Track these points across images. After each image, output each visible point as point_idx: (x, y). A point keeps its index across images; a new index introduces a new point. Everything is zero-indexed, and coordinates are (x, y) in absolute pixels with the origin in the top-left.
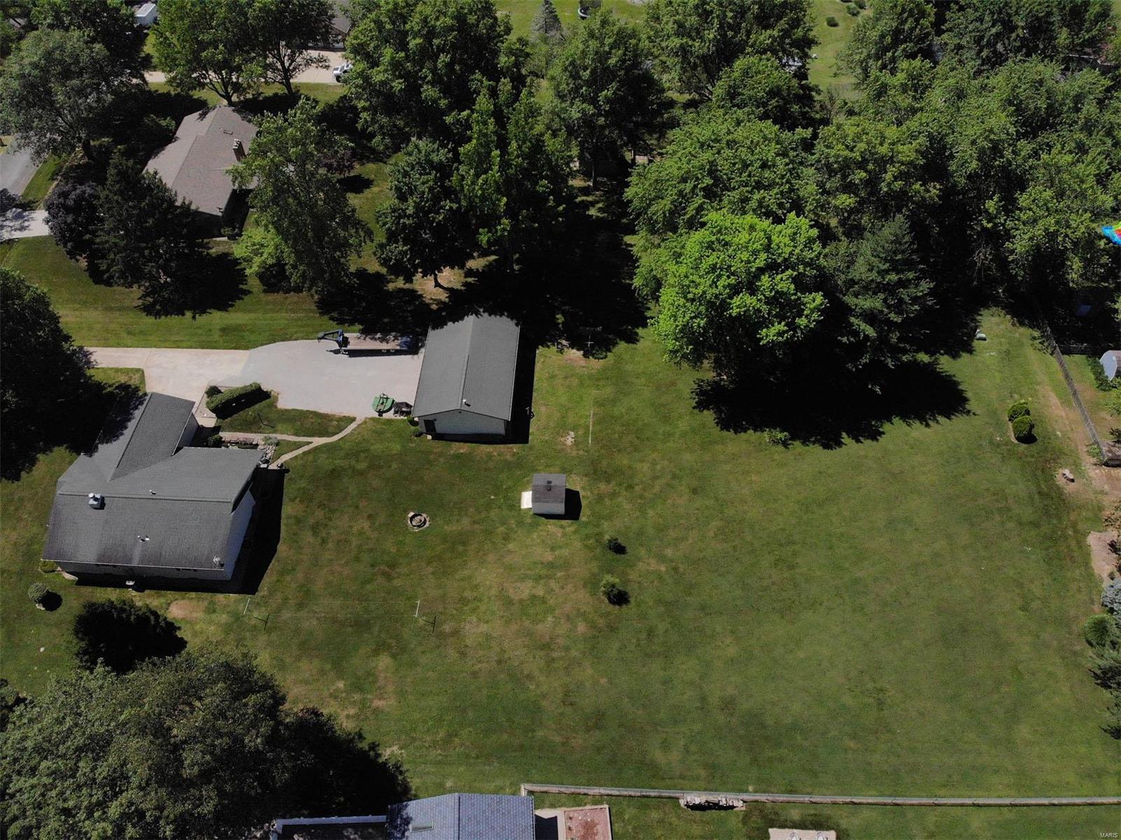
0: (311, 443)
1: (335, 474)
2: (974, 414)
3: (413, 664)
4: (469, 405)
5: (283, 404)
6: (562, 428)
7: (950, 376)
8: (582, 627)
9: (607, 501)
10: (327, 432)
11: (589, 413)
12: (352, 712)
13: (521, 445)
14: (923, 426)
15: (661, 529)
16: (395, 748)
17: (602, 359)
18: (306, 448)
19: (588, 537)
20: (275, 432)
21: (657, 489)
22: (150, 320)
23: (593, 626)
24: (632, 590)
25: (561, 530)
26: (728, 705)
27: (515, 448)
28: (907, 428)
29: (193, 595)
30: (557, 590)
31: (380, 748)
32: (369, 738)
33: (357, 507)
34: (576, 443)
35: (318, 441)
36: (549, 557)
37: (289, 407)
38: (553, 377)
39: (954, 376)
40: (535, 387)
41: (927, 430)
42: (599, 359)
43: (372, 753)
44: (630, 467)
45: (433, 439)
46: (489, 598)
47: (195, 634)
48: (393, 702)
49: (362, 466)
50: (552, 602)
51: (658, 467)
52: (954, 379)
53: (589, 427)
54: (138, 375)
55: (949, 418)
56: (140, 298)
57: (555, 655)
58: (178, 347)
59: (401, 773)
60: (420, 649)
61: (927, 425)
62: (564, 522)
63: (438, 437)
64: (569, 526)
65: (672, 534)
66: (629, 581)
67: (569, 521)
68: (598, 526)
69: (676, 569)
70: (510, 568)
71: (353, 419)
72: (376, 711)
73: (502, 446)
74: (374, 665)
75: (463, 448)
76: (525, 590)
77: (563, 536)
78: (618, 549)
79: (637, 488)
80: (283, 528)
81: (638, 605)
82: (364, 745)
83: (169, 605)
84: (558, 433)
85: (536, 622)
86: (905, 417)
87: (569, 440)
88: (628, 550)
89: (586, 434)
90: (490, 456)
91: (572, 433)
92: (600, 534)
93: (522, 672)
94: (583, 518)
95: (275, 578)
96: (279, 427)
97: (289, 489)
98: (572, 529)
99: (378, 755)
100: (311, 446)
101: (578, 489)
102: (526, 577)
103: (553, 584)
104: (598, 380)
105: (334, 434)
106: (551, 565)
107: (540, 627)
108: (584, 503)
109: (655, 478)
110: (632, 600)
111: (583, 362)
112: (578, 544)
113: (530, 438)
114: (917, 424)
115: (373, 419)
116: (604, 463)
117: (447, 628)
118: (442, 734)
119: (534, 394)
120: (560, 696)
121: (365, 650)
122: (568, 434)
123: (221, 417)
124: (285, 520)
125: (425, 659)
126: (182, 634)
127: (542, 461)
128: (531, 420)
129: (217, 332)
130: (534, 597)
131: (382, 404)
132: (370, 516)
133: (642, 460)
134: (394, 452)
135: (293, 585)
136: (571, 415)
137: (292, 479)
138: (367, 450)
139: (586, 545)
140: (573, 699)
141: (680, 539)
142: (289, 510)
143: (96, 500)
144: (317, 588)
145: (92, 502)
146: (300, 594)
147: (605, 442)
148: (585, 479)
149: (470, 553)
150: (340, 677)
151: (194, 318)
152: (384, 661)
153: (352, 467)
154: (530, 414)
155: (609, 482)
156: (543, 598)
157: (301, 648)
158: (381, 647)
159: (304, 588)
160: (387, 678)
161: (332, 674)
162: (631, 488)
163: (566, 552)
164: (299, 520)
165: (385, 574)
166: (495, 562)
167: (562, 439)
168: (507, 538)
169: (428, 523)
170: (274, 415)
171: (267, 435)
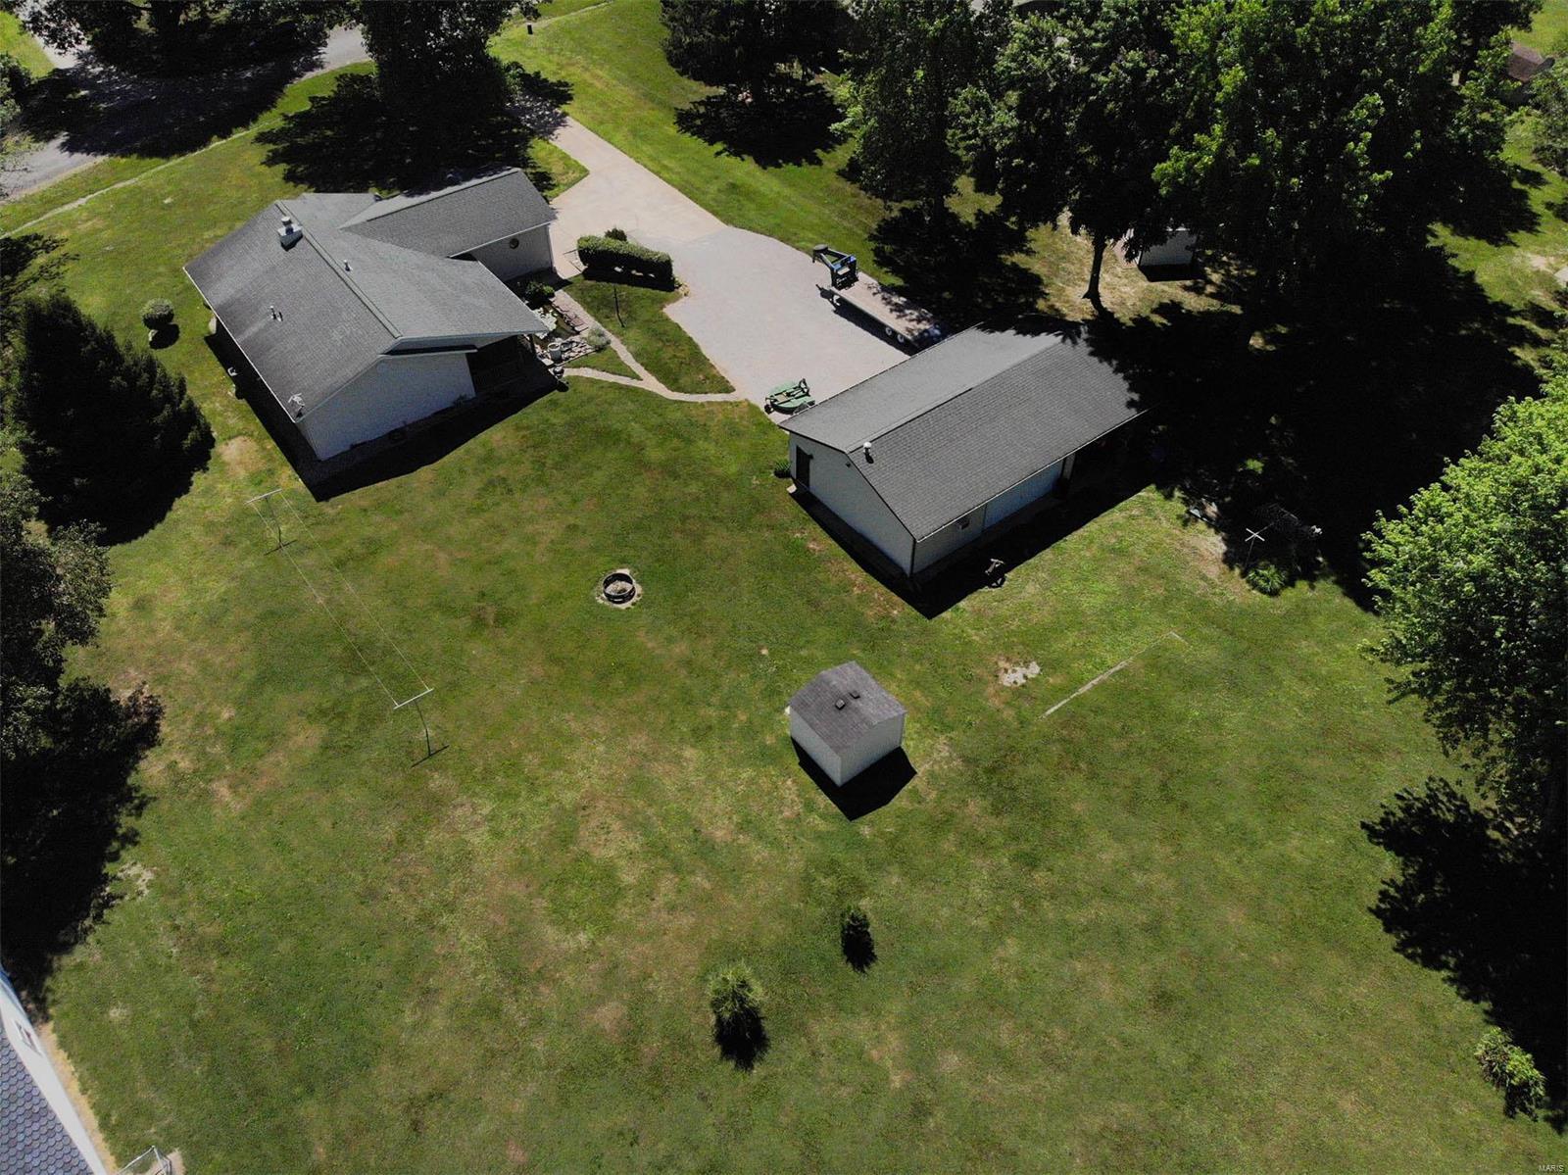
0: (638, 378)
1: (607, 437)
3: (326, 785)
4: (870, 460)
5: (675, 311)
6: (1029, 643)
8: (609, 1016)
9: (949, 843)
10: (676, 380)
11: (1118, 658)
12: (184, 764)
13: (915, 613)
15: (992, 1000)
16: (148, 876)
17: (1263, 591)
18: (624, 381)
19: (832, 867)
20: (618, 334)
21: (1080, 917)
22: (672, 130)
23: (632, 1035)
25: (799, 808)
27: (901, 610)
29: (271, 444)
30: (660, 901)
31: (134, 850)
32: (145, 824)
33: (574, 503)
34: (1020, 692)
35: (651, 383)
36: (720, 833)
37: (675, 319)
38: (1120, 552)
40: (1061, 543)
42: (1255, 585)
43: (115, 845)
44: (1076, 825)
45: (793, 495)
46: (550, 800)
47: (207, 491)
48: (237, 806)
49: (654, 454)
50: (624, 913)
51: (1139, 879)
53: (1081, 683)
54: (572, 176)
56: (694, 103)
57: (510, 1007)
58: (657, 173)
59: (98, 917)
60: (367, 771)
62: (823, 800)
63: (806, 499)
64: (823, 817)
65: (1005, 1034)
66: (802, 1028)
67: (834, 809)
68: (875, 866)
69: (920, 1111)
70: (641, 785)
71: (729, 389)
72: (205, 796)
73: (883, 589)
74: (293, 728)
75: (819, 542)
76: (612, 846)
77: (787, 821)
78: (858, 947)
79: (1040, 876)
80: (460, 451)
81: (759, 1093)
82: (126, 822)
84: (1009, 647)
85: (559, 916)
87: (1013, 677)
88: (875, 969)
89: (1065, 691)
90: (845, 587)
91: (1034, 670)
92: (861, 889)
93: (427, 974)
94: (865, 827)
95: (365, 503)
96: (632, 333)
97: (534, 413)
98: (823, 826)
99: (115, 857)
100: (635, 383)
101: (917, 765)
102: (645, 827)
103: (667, 885)
104: (1209, 621)
105: (683, 391)
106: (705, 848)
107: (551, 933)
108: (901, 801)
109: (1107, 892)
110: (758, 1071)
111: (1214, 570)
112: (795, 863)
113: (947, 615)
115: (753, 408)
116: (1032, 770)
117: (437, 781)
118: (211, 930)
119: (1047, 555)
120: (422, 1089)
121: (311, 697)
122: (1026, 664)
123: (586, 275)
124: (475, 445)
125: (350, 795)
126: (199, 480)
127: (918, 667)
128: (986, 589)
129: (721, 184)
130: (608, 872)
131: (788, 395)
132: (572, 528)
133: (1119, 835)
134: (719, 471)
135: (368, 531)
136: (1072, 637)
137: (554, 403)
138: (689, 442)
139: (808, 879)
140: (431, 1118)
141: (1007, 1062)
142: (498, 436)
143: (290, 231)
144: (385, 560)
145: (283, 231)
146: (358, 549)
147: (1079, 735)
148: (957, 763)
149: (620, 702)
150: (239, 703)
151: (718, 154)
152: (307, 738)
153: (641, 448)
154: (996, 578)
155: (997, 812)
156: (619, 892)
157: (262, 618)
158: (332, 714)
159: (373, 546)
160: (277, 766)
161: (239, 689)
162: (1031, 862)
163: (759, 852)
164: (489, 458)
165: (479, 622)
166: (633, 753)
167: (1002, 664)
168: (700, 734)
169: (628, 604)
170: (645, 315)
171: (604, 330)
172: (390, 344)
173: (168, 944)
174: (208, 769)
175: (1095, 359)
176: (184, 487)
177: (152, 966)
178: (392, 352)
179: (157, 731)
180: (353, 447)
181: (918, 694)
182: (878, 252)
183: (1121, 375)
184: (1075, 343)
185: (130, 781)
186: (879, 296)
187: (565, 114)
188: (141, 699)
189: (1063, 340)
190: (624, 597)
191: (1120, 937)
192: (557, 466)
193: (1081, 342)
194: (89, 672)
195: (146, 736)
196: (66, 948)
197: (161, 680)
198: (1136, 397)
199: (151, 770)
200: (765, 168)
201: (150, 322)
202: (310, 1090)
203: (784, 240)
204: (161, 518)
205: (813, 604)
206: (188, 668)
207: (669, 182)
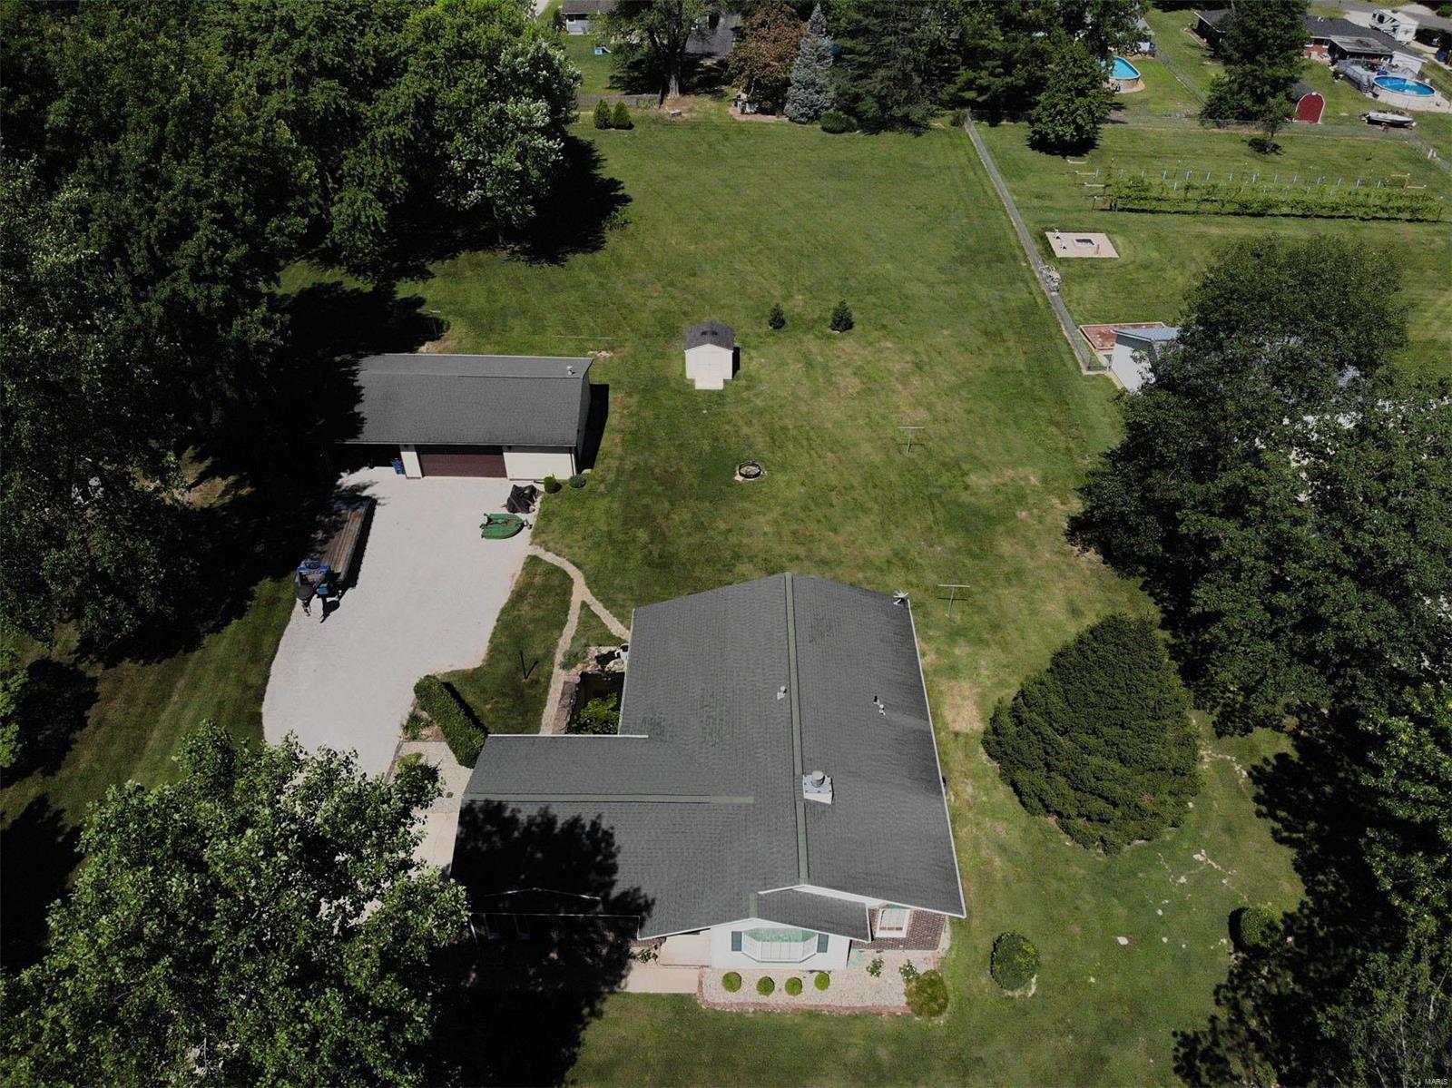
0: (584, 605)
10: (558, 586)
12: (1056, 502)
17: (449, 326)
18: (598, 608)
20: (549, 655)
25: (755, 359)
27: (616, 395)
33: (730, 531)
34: (611, 349)
35: (581, 592)
47: (1002, 683)
64: (748, 353)
68: (746, 335)
71: (533, 558)
72: (1045, 481)
75: (614, 439)
77: (765, 357)
83: (957, 734)
90: (631, 415)
96: (537, 652)
98: (752, 351)
100: (591, 599)
105: (565, 574)
115: (536, 534)
170: (504, 667)
171: (557, 670)
179: (1071, 525)
188: (1080, 546)
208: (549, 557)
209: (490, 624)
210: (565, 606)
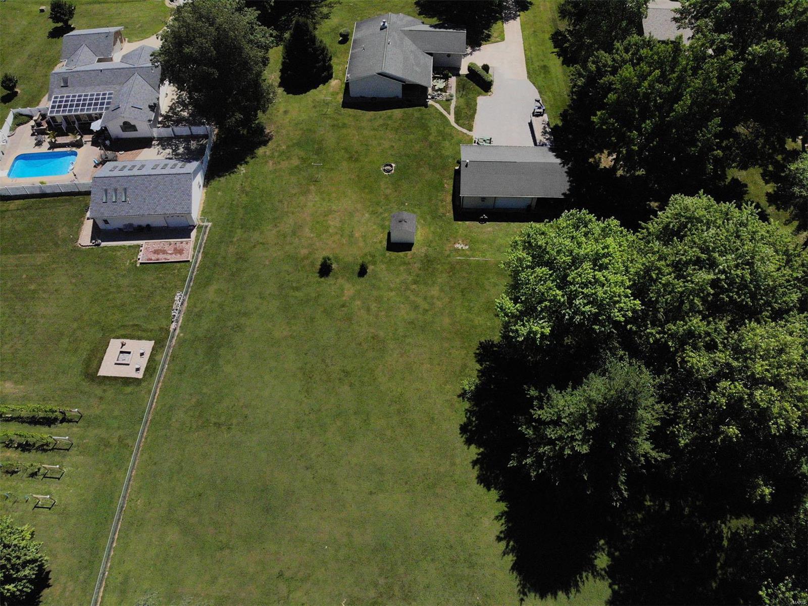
0: (449, 113)
1: (424, 127)
2: (522, 600)
3: (290, 174)
4: (466, 166)
5: (481, 99)
6: (473, 241)
7: (577, 586)
8: (304, 252)
9: (402, 268)
10: (459, 120)
11: (490, 257)
12: (268, 153)
13: (453, 217)
14: (498, 533)
15: (379, 300)
16: (244, 171)
18: (445, 113)
19: (373, 256)
20: (457, 98)
21: (413, 298)
22: (548, 36)
23: (306, 258)
24: (330, 280)
25: (378, 241)
26: (239, 328)
27: (450, 215)
28: (493, 517)
29: (344, 85)
30: (333, 239)
31: (246, 166)
32: (251, 161)
33: (399, 140)
34: (457, 250)
35: (451, 118)
36: (357, 235)
37: (478, 101)
39: (578, 591)
40: (513, 223)
41: (493, 538)
43: (243, 162)
44: (434, 283)
45: (455, 170)
46: (330, 206)
48: (271, 169)
49: (431, 138)
50: (324, 236)
51: (435, 301)
52: (573, 591)
53: (473, 257)
54: (497, 39)
55: (513, 568)
57: (288, 239)
58: (525, 50)
60: (300, 177)
61: (499, 539)
62: (385, 242)
63: (457, 172)
64: (381, 246)
65: (374, 306)
66: (337, 278)
67: (386, 246)
68: (382, 262)
69: (343, 306)
70: (351, 215)
71: (471, 130)
72: (267, 162)
73: (451, 207)
74: (294, 158)
75: (448, 186)
76: (334, 222)
77: (373, 242)
78: (363, 272)
79: (414, 286)
80: (384, 112)
81: (318, 282)
82: (248, 159)
84: (467, 239)
85: (312, 230)
86: (508, 516)
87: (459, 246)
88: (362, 279)
89: (468, 256)
90: (443, 201)
91: (466, 247)
92: (374, 263)
93: (279, 223)
94: (388, 254)
95: (351, 113)
96: (462, 100)
97: (412, 110)
98: (379, 247)
99: (241, 165)
100: (447, 116)
101: (414, 249)
102: (343, 223)
105: (457, 123)
106: (351, 236)
107: (307, 230)
108: (401, 254)
109: (425, 298)
110: (323, 279)
112: (366, 251)
113: (460, 222)
114: (498, 527)
115: (471, 139)
116: (438, 267)
117: (312, 187)
118: (248, 189)
119: (505, 224)
120: (261, 241)
121: (302, 154)
122: (466, 245)
123: (467, 76)
124: (389, 112)
125: (294, 179)
126: (321, 86)
127: (438, 230)
128: (478, 223)
129: (542, 64)
130: (328, 227)
131: (484, 141)
132: (393, 147)
133: (442, 290)
134: (443, 152)
135: (346, 122)
136: (485, 246)
137: (420, 110)
138: (444, 140)
139: (366, 255)
140: (258, 247)
141: (368, 310)
142: (397, 113)
143: (384, 25)
144: (344, 131)
145: (382, 24)
146: (340, 125)
147: (458, 267)
148: (423, 255)
149: (363, 195)
150: (288, 147)
151: (553, 52)
152: (295, 162)
153: (430, 134)
154: (484, 221)
155: (420, 269)
156: (327, 231)
157: (307, 129)
158: (303, 160)
159: (344, 126)
160: (285, 165)
161: (290, 143)
162: (415, 282)
163: (361, 244)
164: (390, 118)
165: (351, 158)
166: (355, 208)
167: (460, 242)
168: (374, 213)
169: (387, 174)
170: (471, 96)
171: (455, 95)
172: (380, 71)
173: (238, 186)
174: (272, 157)
175: (566, 174)
176: (316, 87)
177: (232, 188)
178: (379, 74)
179: (268, 143)
180: (361, 97)
181: (431, 235)
182: (565, 111)
183: (569, 183)
184: (564, 166)
185: (256, 151)
186: (543, 125)
187: (519, 15)
188: (270, 134)
189: (560, 164)
190: (388, 171)
191: (416, 307)
192: (404, 129)
193: (566, 167)
194: (264, 122)
195: (265, 143)
196: (220, 176)
197: (277, 132)
198: (568, 192)
199: (261, 151)
200: (563, 65)
201: (341, 35)
202: (242, 228)
203: (539, 92)
204: (305, 93)
205: (430, 200)
206: (284, 132)
207: (525, 55)
208: (465, 131)
209: (478, 108)
210: (456, 113)
